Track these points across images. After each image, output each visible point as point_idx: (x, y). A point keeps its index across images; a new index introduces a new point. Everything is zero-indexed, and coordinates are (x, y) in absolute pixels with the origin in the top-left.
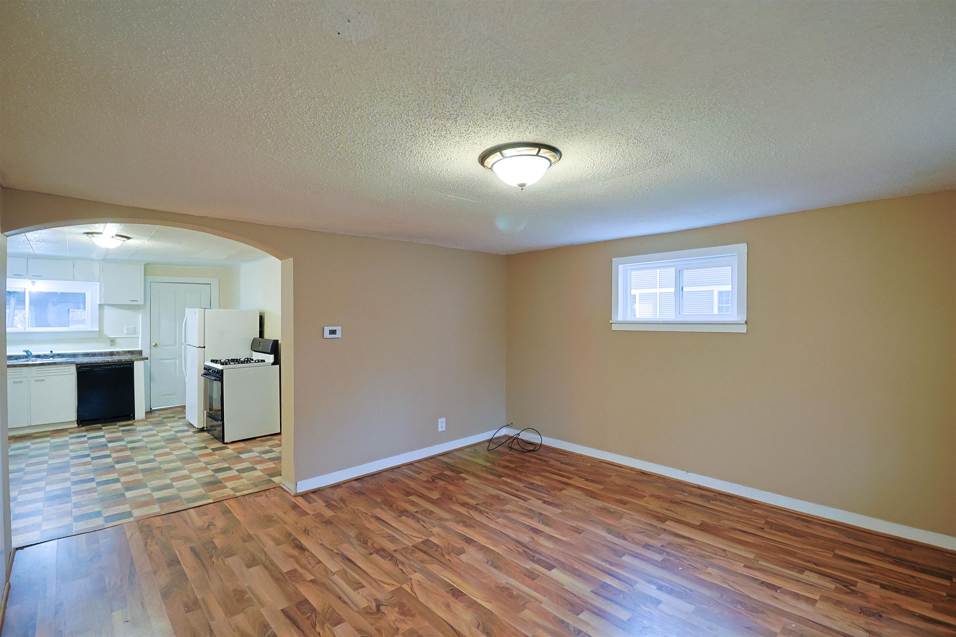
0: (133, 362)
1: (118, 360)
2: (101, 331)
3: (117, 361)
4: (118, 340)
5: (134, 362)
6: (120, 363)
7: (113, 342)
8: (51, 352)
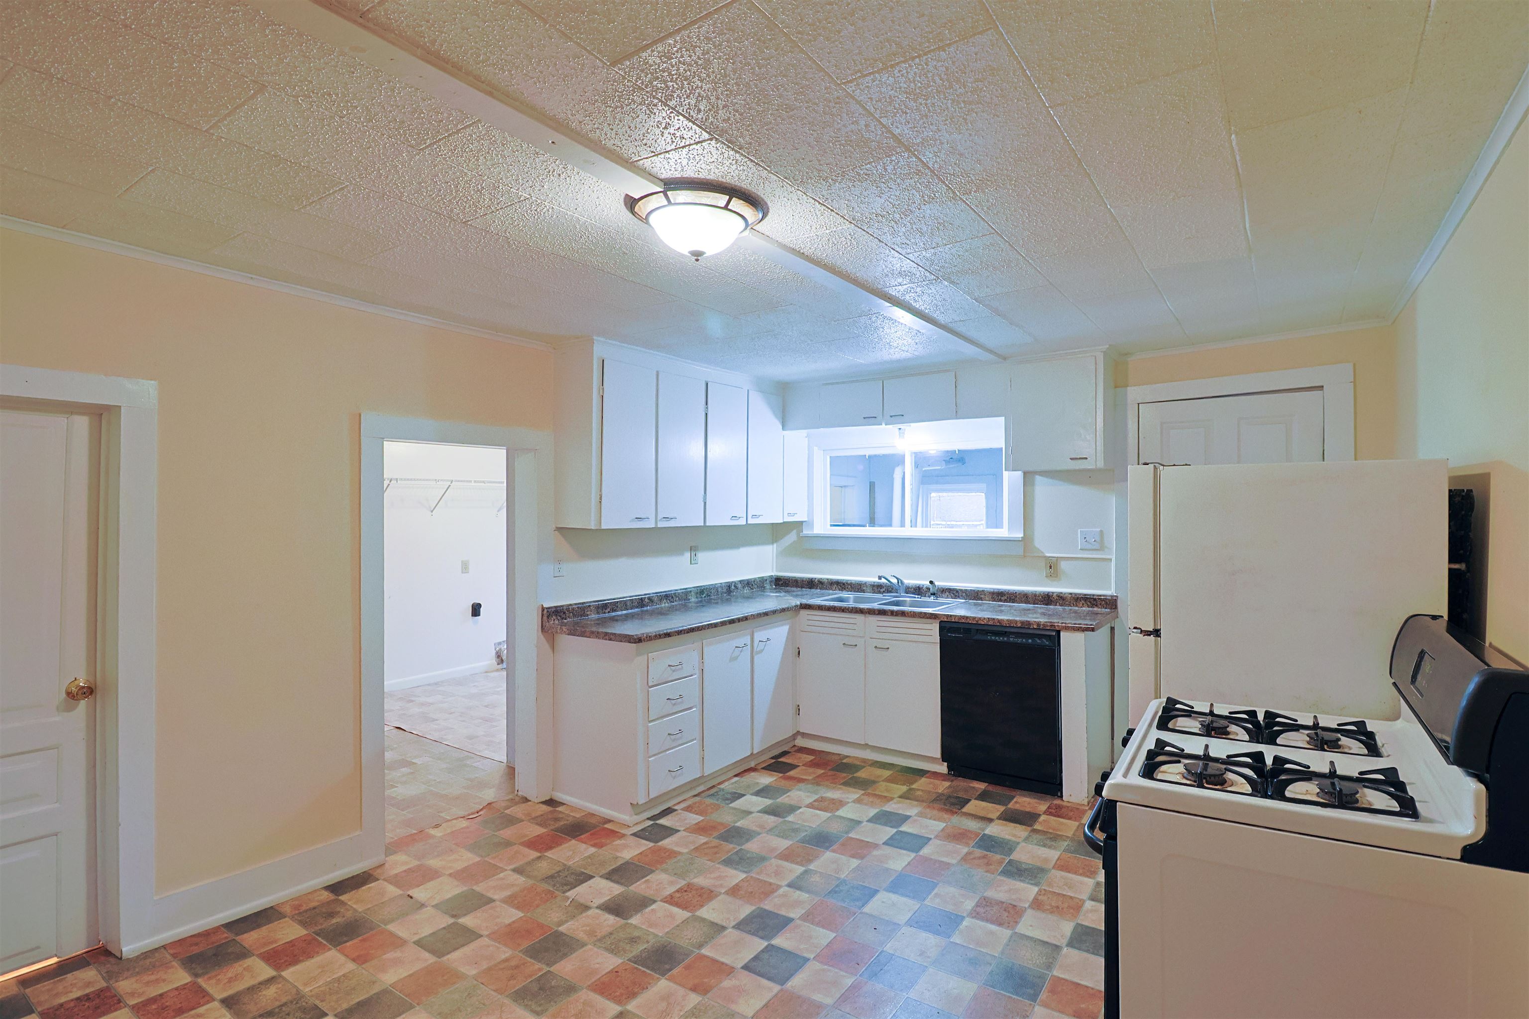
0: (1058, 632)
1: (1022, 622)
2: (1027, 541)
3: (1019, 625)
4: (1063, 565)
5: (1062, 634)
6: (1024, 630)
7: (1052, 568)
8: (931, 582)
